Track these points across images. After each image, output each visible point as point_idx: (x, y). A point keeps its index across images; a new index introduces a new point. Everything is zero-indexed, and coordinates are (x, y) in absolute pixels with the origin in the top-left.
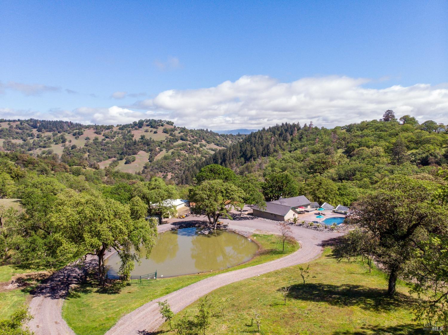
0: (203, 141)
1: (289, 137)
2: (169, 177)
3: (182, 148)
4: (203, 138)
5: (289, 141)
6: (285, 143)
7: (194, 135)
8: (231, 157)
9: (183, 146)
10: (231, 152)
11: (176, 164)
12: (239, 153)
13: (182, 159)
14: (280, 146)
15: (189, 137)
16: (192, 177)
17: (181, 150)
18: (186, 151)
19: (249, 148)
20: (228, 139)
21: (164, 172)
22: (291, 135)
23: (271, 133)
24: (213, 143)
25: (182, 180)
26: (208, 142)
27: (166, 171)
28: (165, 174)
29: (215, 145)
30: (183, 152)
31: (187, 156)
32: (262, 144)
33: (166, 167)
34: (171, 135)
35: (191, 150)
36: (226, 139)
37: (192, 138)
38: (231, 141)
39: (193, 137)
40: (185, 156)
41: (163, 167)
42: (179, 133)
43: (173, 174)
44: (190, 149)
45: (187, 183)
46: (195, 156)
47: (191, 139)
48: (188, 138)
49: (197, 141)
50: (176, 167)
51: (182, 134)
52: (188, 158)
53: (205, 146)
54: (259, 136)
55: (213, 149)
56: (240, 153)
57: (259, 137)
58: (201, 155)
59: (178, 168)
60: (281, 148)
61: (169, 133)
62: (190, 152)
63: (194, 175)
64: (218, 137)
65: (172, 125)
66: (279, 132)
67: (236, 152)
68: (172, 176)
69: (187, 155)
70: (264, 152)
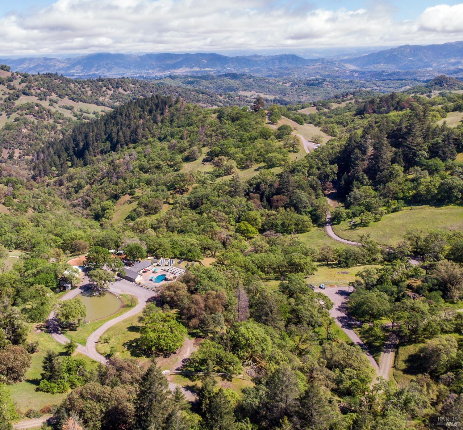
0: (53, 94)
1: (159, 118)
2: (17, 155)
3: (27, 111)
4: (53, 90)
5: (160, 124)
6: (155, 126)
7: (40, 86)
8: (95, 141)
9: (28, 109)
10: (94, 134)
11: (23, 137)
12: (103, 134)
13: (29, 129)
14: (149, 130)
15: (34, 90)
16: (51, 166)
17: (26, 114)
18: (34, 116)
19: (115, 130)
20: (86, 86)
21: (10, 149)
22: (162, 114)
23: (140, 109)
24: (67, 97)
25: (40, 171)
26: (60, 96)
27: (12, 147)
28: (11, 151)
29: (69, 99)
30: (30, 118)
31: (36, 124)
32: (129, 126)
33: (12, 142)
34: (9, 87)
35: (40, 114)
36: (84, 88)
37: (38, 91)
38: (91, 90)
39: (39, 89)
40: (33, 123)
41: (7, 142)
42: (20, 84)
43: (21, 151)
44: (38, 113)
45: (45, 175)
46: (45, 123)
47: (36, 93)
48: (32, 91)
49: (45, 96)
50: (25, 141)
51: (24, 84)
52: (37, 127)
53: (56, 103)
54: (126, 113)
55: (68, 106)
56: (105, 135)
57: (126, 116)
58: (53, 120)
59: (27, 142)
60: (151, 133)
61: (6, 84)
62: (39, 117)
63: (53, 164)
64: (72, 85)
65: (8, 71)
66: (149, 108)
67: (100, 134)
68: (20, 153)
69: (36, 121)
70: (132, 138)
